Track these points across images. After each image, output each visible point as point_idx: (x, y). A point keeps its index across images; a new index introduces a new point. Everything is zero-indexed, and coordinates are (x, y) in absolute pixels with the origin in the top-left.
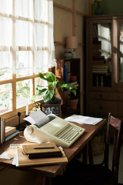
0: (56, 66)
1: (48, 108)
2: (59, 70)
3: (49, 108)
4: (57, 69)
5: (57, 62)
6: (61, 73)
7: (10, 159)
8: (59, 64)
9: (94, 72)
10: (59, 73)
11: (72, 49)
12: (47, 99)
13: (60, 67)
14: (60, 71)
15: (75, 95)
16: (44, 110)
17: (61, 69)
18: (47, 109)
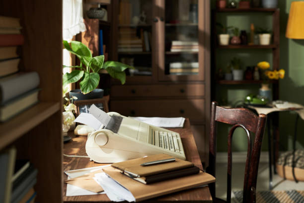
0: (84, 31)
1: (83, 106)
2: (89, 39)
3: (86, 107)
4: (85, 37)
5: (87, 23)
6: (94, 44)
7: (96, 194)
8: (90, 28)
9: (120, 50)
10: (89, 45)
11: (98, 4)
12: (89, 89)
13: (90, 33)
14: (92, 40)
15: (123, 82)
16: (77, 110)
17: (93, 37)
18: (83, 108)
